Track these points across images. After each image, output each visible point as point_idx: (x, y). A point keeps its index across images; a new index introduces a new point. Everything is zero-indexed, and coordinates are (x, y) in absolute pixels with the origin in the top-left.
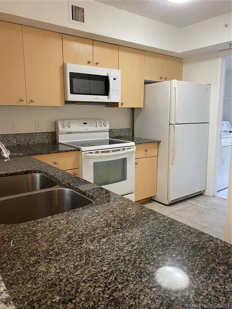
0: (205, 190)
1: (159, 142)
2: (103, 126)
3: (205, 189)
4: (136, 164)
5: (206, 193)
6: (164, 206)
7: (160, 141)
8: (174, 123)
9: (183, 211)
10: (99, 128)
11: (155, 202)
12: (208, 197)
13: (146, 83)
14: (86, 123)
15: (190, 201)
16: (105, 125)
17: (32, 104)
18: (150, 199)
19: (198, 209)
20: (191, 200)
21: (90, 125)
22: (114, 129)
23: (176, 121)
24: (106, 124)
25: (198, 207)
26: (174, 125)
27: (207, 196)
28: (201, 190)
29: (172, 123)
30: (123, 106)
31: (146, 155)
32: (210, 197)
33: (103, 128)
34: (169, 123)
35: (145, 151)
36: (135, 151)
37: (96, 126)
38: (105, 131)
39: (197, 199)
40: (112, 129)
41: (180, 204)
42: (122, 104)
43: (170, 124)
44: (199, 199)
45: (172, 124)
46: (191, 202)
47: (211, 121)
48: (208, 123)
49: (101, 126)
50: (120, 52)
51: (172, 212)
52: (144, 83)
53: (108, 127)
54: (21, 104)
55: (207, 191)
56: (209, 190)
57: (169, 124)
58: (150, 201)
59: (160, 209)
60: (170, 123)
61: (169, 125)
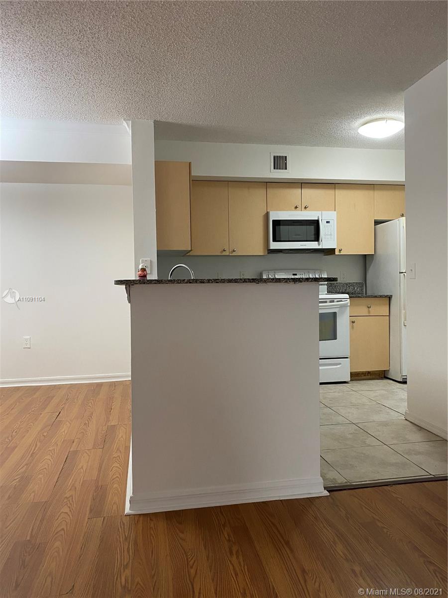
1: (390, 298)
4: (352, 322)
13: (377, 223)
14: (296, 274)
17: (234, 254)
18: (383, 377)
21: (301, 276)
22: (337, 283)
30: (344, 253)
31: (369, 312)
35: (368, 307)
36: (349, 305)
42: (340, 250)
45: (403, 273)
50: (337, 191)
52: (375, 222)
54: (224, 253)
57: (399, 273)
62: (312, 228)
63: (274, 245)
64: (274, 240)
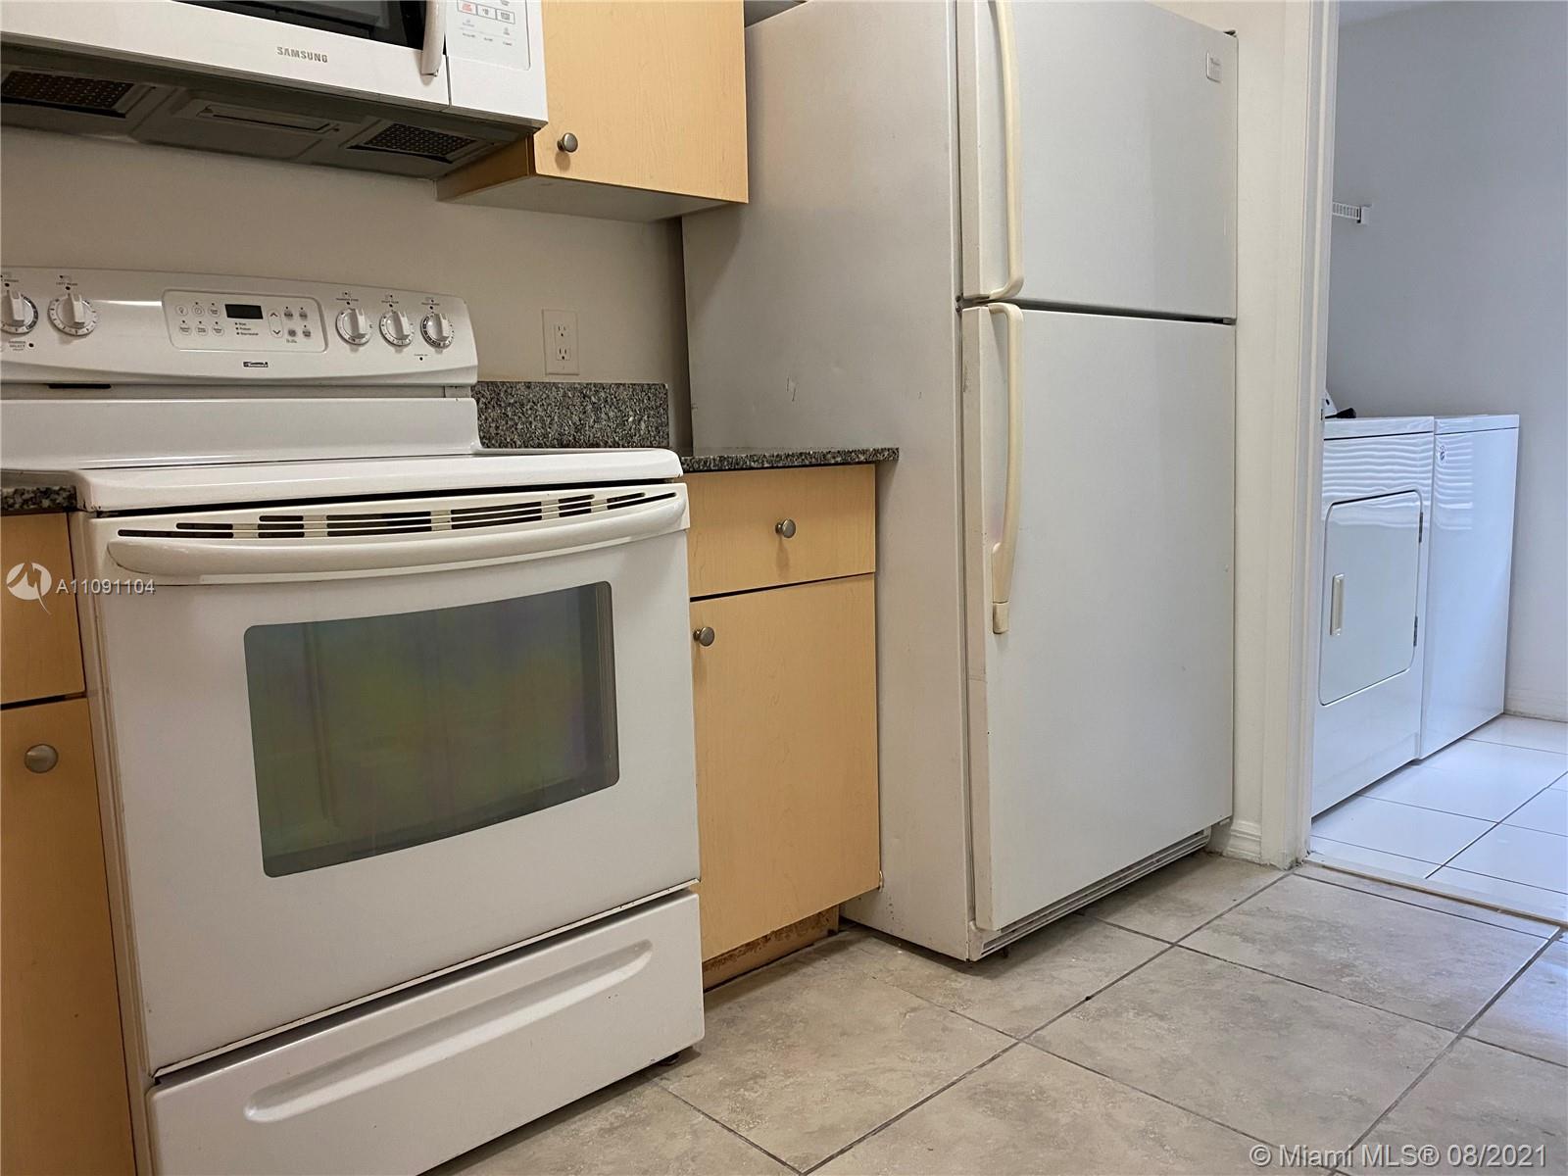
0: (1231, 818)
1: (880, 463)
2: (418, 345)
3: (1230, 814)
4: (702, 638)
5: (1232, 841)
6: (944, 970)
7: (894, 453)
8: (994, 291)
9: (1102, 1014)
10: (376, 359)
11: (872, 946)
12: (1255, 867)
14: (258, 308)
15: (1139, 917)
16: (432, 332)
18: (834, 924)
19: (1218, 986)
20: (1143, 901)
21: (298, 325)
22: (528, 385)
23: (1015, 274)
24: (445, 323)
25: (1212, 965)
26: (1002, 311)
27: (1247, 861)
28: (1204, 824)
29: (983, 292)
30: (581, 168)
31: (783, 564)
32: (1273, 867)
33: (415, 360)
34: (958, 299)
35: (778, 531)
36: (685, 523)
37: (355, 340)
38: (443, 390)
39: (1184, 896)
40: (513, 385)
41: (1069, 942)
42: (561, 147)
43: (965, 302)
44: (1201, 892)
45: (983, 301)
46: (1148, 918)
47: (1248, 309)
48: (1232, 322)
49: (400, 342)
51: (1019, 1030)
53: (462, 355)
55: (1243, 825)
56: (1259, 821)
57: (954, 305)
58: (831, 933)
59: (916, 1002)
60: (966, 295)
61: (959, 310)
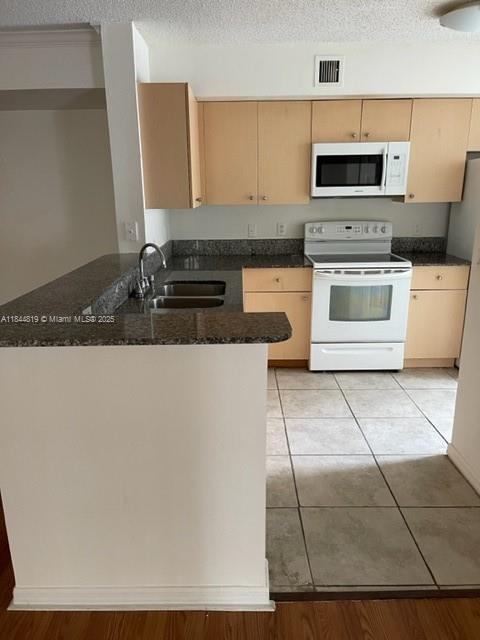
10: (371, 235)
14: (351, 227)
16: (384, 231)
17: (264, 203)
21: (358, 230)
22: (407, 239)
24: (387, 228)
30: (413, 200)
33: (379, 235)
37: (367, 232)
38: (384, 241)
40: (399, 238)
42: (410, 197)
49: (376, 232)
53: (389, 234)
62: (373, 166)
63: (318, 191)
64: (319, 184)
